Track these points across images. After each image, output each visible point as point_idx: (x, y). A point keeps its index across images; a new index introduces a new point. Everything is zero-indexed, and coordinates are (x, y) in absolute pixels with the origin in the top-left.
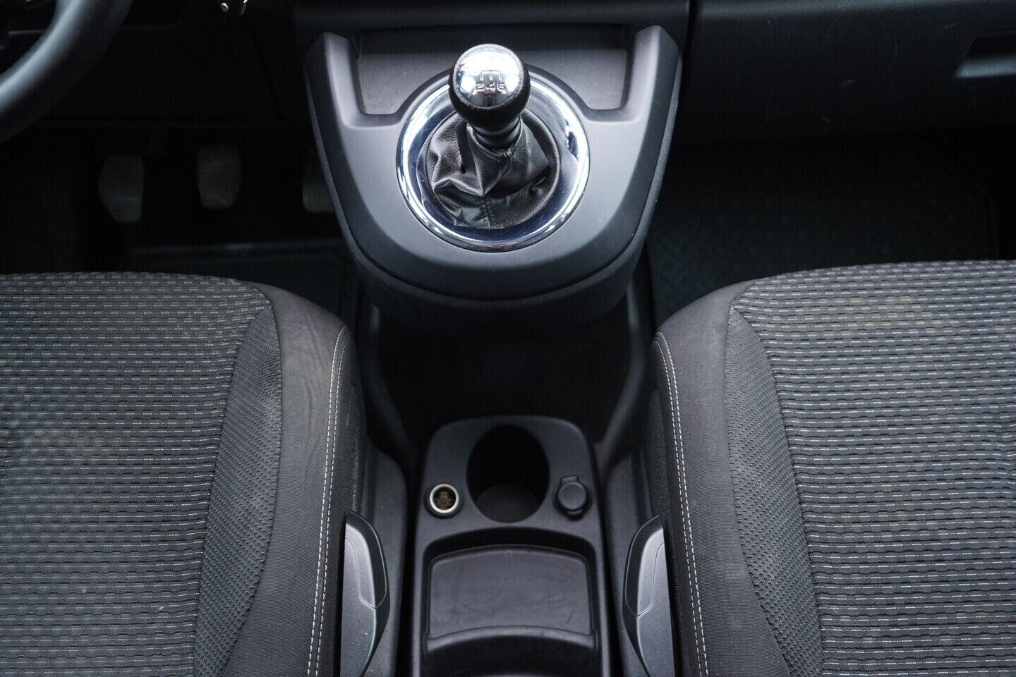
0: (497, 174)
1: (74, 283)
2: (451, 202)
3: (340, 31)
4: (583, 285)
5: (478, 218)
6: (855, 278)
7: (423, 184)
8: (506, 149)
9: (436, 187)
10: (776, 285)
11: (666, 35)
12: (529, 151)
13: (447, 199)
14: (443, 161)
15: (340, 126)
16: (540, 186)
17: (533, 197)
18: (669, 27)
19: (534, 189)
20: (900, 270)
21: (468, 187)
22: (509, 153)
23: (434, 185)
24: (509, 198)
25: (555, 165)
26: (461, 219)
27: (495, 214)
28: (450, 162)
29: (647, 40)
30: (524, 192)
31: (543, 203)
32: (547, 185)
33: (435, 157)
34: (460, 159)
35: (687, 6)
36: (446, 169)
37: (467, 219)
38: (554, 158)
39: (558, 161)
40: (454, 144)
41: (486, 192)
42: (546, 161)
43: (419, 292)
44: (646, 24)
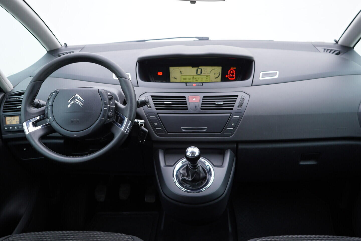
0: (194, 175)
1: (83, 233)
2: (184, 183)
3: (162, 149)
4: (212, 202)
5: (190, 187)
6: (287, 238)
7: (178, 179)
8: (196, 169)
9: (181, 180)
10: (266, 239)
11: (232, 151)
12: (201, 171)
13: (183, 182)
14: (183, 174)
15: (161, 167)
16: (204, 181)
17: (202, 183)
18: (232, 150)
19: (202, 182)
20: (300, 237)
21: (188, 179)
22: (197, 170)
23: (180, 179)
24: (197, 183)
25: (207, 176)
26: (186, 187)
27: (193, 186)
28: (184, 175)
29: (227, 152)
30: (200, 182)
31: (204, 184)
32: (205, 181)
33: (181, 174)
34: (186, 175)
35: (236, 145)
36: (183, 176)
37: (187, 187)
38: (207, 175)
39: (208, 176)
40: (185, 171)
41: (192, 179)
42: (205, 176)
43: (176, 203)
44: (227, 149)
